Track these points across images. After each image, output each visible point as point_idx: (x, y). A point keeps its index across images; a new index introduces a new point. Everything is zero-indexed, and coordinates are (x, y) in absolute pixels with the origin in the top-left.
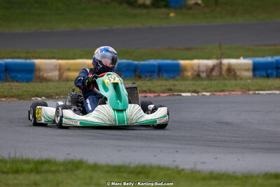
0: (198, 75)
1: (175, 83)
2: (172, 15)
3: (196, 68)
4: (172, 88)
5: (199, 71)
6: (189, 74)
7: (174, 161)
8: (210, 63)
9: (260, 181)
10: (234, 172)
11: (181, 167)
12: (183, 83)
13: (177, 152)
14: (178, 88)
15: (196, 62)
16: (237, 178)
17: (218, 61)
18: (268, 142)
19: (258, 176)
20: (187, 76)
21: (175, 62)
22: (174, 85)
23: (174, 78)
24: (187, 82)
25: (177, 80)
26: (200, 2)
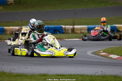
0: (12, 33)
1: (2, 36)
2: (1, 8)
3: (11, 30)
4: (1, 38)
5: (12, 31)
6: (8, 32)
7: (2, 69)
8: (17, 28)
9: (38, 77)
10: (27, 74)
11: (5, 71)
12: (5, 36)
13: (3, 65)
14: (4, 38)
15: (11, 27)
16: (28, 76)
17: (21, 27)
18: (41, 61)
19: (37, 75)
20: (8, 33)
21: (2, 27)
22: (2, 37)
23: (2, 34)
24: (7, 36)
25: (3, 35)
26: (13, 3)
